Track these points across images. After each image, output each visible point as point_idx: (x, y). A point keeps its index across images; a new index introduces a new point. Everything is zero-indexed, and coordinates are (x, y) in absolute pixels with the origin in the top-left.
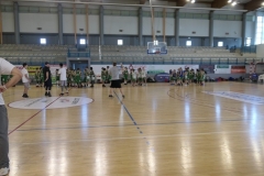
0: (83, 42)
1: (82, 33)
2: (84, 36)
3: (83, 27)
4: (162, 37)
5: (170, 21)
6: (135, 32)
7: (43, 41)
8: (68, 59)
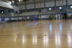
3: (62, 4)
8: (61, 13)
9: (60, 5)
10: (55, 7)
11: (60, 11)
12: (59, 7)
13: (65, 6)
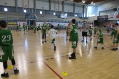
0: (25, 11)
1: (26, 7)
2: (25, 9)
3: (27, 5)
4: (58, 12)
5: (61, 6)
6: (48, 9)
7: (6, 10)
8: (27, 19)
9: (25, 7)
10: (15, 7)
11: (24, 17)
12: (22, 9)
13: (32, 9)
